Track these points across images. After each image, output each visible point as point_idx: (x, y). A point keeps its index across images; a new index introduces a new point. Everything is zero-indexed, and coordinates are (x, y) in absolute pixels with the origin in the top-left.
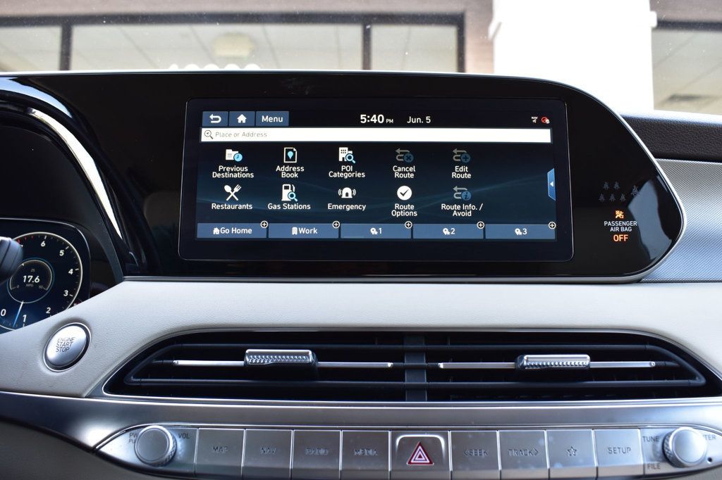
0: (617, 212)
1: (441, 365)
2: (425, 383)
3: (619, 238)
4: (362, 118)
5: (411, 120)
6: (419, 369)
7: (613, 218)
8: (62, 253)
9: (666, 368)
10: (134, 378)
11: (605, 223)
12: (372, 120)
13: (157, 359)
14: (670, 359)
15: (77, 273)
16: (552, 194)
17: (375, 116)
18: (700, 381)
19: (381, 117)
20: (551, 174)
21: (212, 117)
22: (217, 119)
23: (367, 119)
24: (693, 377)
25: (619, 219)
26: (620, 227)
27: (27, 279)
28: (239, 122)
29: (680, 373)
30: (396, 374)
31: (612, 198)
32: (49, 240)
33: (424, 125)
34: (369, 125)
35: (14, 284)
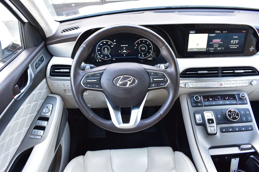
1: (224, 72)
2: (222, 74)
3: (251, 51)
5: (224, 32)
6: (221, 72)
7: (251, 48)
8: (148, 43)
9: (254, 71)
10: (182, 75)
13: (185, 72)
14: (254, 70)
24: (256, 72)
27: (142, 49)
29: (255, 72)
30: (218, 73)
32: (145, 40)
33: (226, 33)
34: (217, 33)
35: (140, 50)
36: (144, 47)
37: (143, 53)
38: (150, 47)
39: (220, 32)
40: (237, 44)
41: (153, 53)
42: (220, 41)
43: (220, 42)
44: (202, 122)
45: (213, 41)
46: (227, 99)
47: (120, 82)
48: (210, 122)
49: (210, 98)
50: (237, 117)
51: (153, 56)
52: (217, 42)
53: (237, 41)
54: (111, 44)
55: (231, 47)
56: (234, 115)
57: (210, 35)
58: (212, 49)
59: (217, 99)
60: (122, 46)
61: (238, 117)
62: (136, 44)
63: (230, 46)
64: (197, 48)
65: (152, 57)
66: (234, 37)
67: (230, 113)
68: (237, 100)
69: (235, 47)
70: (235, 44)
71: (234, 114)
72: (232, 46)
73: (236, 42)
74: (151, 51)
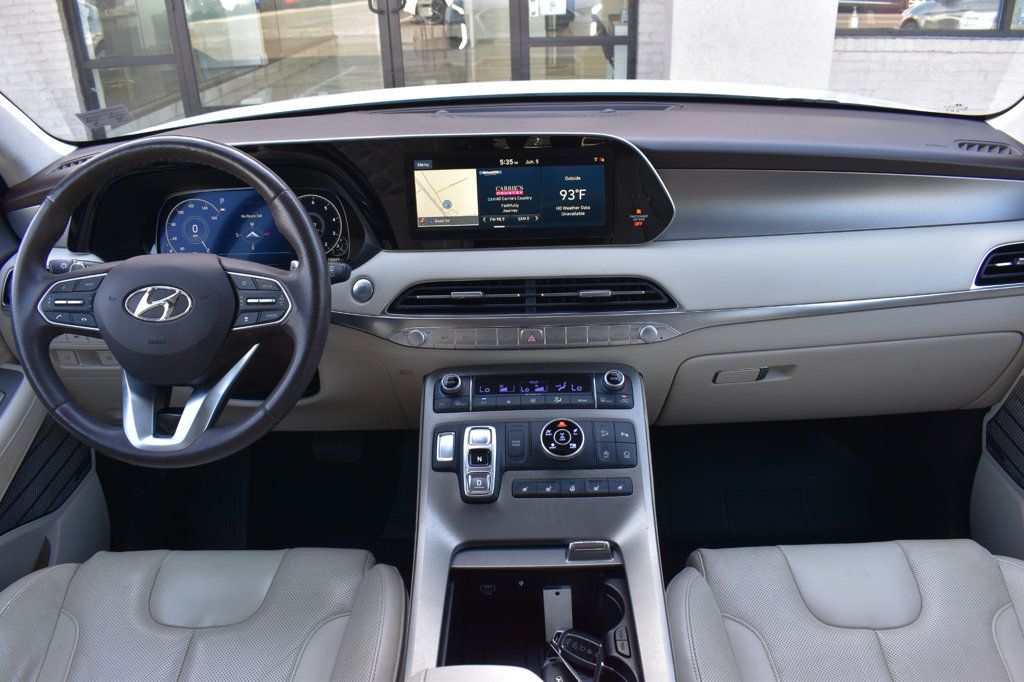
0: (637, 211)
1: (543, 295)
2: (535, 304)
3: (638, 224)
4: (501, 162)
5: (528, 162)
6: (532, 296)
8: (326, 208)
9: (650, 294)
11: (631, 216)
13: (411, 295)
14: (651, 290)
15: (338, 220)
17: (508, 161)
18: (666, 300)
19: (511, 161)
23: (504, 162)
24: (662, 299)
25: (638, 214)
29: (656, 296)
30: (521, 300)
31: (636, 203)
32: (316, 200)
33: (534, 165)
34: (505, 166)
36: (315, 220)
38: (334, 220)
39: (517, 163)
40: (584, 202)
41: (344, 241)
42: (521, 193)
43: (520, 196)
44: (451, 459)
45: (498, 193)
46: (562, 391)
47: (143, 305)
48: (480, 459)
49: (501, 386)
50: (574, 445)
51: (345, 252)
52: (512, 196)
53: (581, 193)
54: (211, 212)
55: (563, 211)
56: (562, 438)
57: (484, 173)
58: (499, 219)
59: (527, 390)
60: (243, 216)
61: (578, 447)
63: (559, 208)
64: (447, 218)
65: (340, 255)
66: (567, 178)
67: (553, 432)
68: (593, 394)
69: (577, 211)
70: (577, 202)
71: (567, 436)
72: (565, 208)
73: (577, 195)
74: (337, 232)
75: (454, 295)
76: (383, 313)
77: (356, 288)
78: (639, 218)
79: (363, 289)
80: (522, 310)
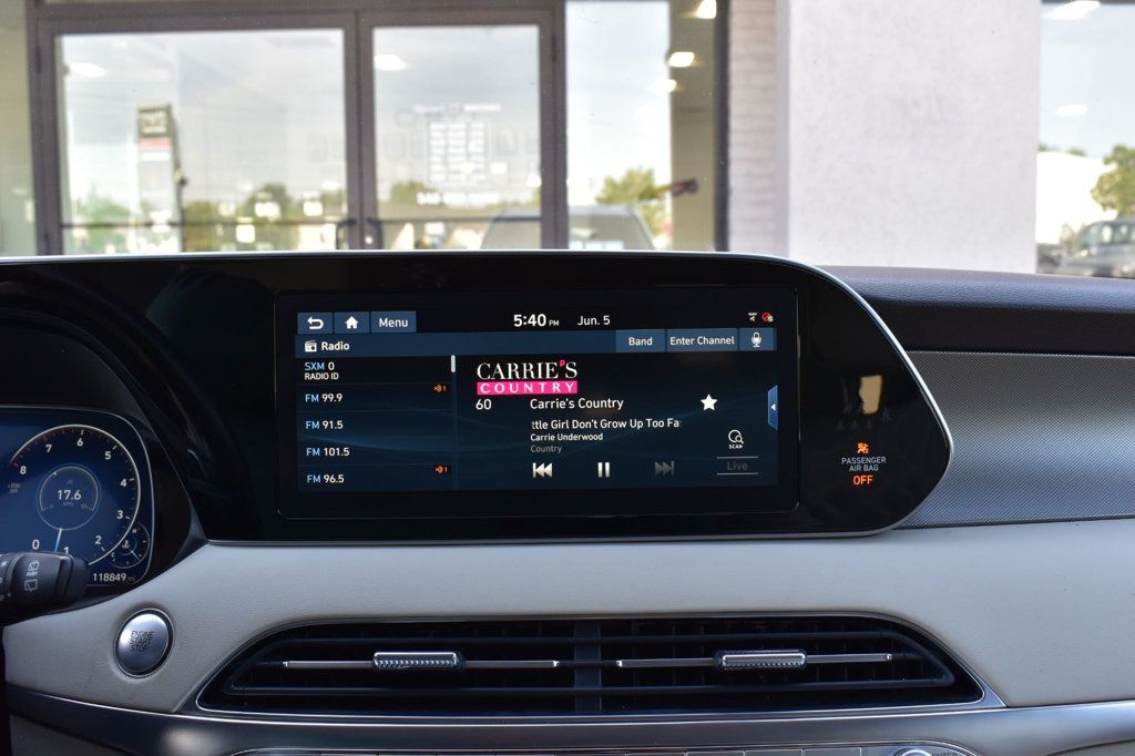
0: (860, 445)
1: (620, 663)
2: (600, 688)
3: (862, 480)
4: (516, 320)
5: (583, 321)
6: (593, 667)
7: (854, 453)
8: (108, 454)
10: (236, 684)
11: (843, 460)
12: (529, 322)
15: (132, 485)
16: (773, 421)
17: (533, 316)
18: (948, 679)
19: (542, 318)
20: (773, 393)
21: (310, 320)
22: (318, 324)
23: (524, 321)
24: (939, 674)
25: (862, 454)
26: (862, 465)
27: (64, 496)
28: (349, 327)
30: (563, 677)
31: (855, 425)
32: (88, 436)
33: (602, 327)
34: (523, 328)
35: (46, 503)
36: (79, 483)
37: (61, 530)
38: (124, 483)
39: (556, 323)
41: (141, 531)
51: (140, 559)
62: (20, 461)
65: (128, 565)
74: (129, 512)
75: (384, 659)
76: (189, 707)
77: (126, 638)
78: (864, 464)
79: (145, 642)
80: (564, 705)
